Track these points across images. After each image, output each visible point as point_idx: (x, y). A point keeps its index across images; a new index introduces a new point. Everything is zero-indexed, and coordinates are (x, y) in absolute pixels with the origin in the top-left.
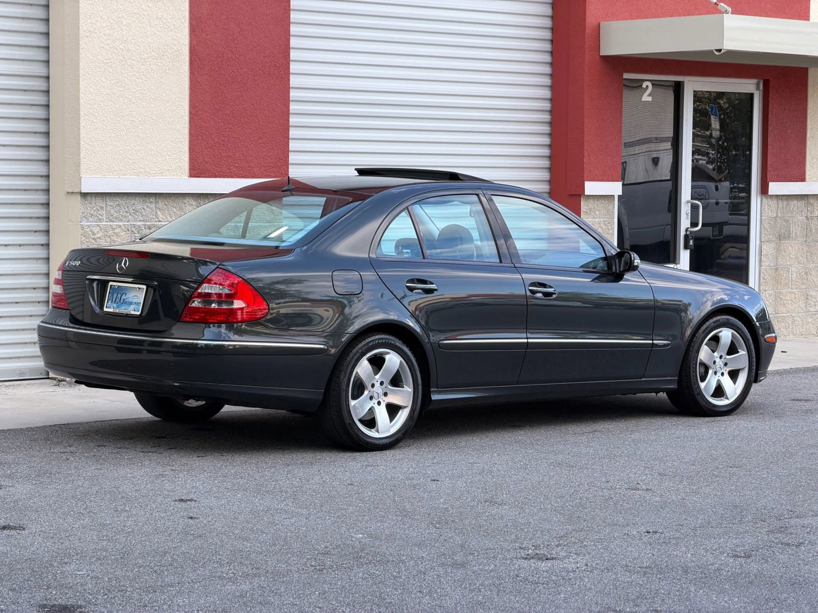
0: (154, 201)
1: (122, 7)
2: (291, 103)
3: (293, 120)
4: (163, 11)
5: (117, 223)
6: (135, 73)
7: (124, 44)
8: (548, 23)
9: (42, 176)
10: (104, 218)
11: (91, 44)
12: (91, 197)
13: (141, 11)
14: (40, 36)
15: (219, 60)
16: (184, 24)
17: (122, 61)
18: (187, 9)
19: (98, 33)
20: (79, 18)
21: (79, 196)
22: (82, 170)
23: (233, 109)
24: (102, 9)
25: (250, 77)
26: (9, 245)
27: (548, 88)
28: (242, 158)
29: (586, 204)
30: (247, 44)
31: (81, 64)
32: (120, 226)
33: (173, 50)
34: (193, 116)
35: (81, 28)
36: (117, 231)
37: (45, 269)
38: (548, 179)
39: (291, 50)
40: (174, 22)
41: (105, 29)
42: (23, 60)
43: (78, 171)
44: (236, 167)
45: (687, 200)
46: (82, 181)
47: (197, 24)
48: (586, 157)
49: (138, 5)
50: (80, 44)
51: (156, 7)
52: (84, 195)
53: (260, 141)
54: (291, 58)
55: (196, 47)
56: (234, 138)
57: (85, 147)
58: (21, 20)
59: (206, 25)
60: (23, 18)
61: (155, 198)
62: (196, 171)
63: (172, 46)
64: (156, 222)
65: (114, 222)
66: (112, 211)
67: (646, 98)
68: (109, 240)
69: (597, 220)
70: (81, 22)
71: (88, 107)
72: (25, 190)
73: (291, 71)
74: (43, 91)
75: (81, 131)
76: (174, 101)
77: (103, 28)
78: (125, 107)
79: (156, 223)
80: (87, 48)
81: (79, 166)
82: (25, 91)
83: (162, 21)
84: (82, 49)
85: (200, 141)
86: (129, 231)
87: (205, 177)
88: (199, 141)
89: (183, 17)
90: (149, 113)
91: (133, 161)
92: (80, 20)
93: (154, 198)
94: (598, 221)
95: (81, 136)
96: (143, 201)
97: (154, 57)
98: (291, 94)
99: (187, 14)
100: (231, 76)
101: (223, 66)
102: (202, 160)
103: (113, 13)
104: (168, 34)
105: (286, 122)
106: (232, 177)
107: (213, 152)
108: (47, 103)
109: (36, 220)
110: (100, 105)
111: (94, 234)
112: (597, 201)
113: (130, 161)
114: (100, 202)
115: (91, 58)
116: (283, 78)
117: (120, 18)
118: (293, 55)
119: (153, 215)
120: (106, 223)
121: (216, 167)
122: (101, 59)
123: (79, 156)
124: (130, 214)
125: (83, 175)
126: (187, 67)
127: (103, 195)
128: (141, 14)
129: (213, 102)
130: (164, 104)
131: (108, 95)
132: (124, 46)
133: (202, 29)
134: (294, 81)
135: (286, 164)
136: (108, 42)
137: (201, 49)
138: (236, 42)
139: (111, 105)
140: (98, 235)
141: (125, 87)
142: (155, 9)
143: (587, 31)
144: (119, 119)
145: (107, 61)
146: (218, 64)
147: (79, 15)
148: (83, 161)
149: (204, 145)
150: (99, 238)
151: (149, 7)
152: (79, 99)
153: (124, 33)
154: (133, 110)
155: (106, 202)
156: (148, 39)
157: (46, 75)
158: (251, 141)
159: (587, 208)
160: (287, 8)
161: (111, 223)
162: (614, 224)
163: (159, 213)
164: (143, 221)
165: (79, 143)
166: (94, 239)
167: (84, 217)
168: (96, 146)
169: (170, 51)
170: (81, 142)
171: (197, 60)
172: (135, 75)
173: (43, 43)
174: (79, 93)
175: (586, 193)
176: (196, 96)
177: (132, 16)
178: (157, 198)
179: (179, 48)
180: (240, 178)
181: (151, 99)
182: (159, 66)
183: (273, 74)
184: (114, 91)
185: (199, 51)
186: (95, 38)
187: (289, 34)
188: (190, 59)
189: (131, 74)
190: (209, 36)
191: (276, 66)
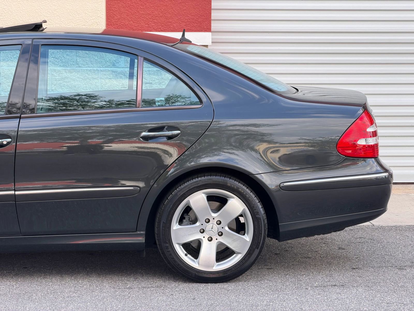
28: (161, 15)
135: (209, 20)
163: (79, 60)
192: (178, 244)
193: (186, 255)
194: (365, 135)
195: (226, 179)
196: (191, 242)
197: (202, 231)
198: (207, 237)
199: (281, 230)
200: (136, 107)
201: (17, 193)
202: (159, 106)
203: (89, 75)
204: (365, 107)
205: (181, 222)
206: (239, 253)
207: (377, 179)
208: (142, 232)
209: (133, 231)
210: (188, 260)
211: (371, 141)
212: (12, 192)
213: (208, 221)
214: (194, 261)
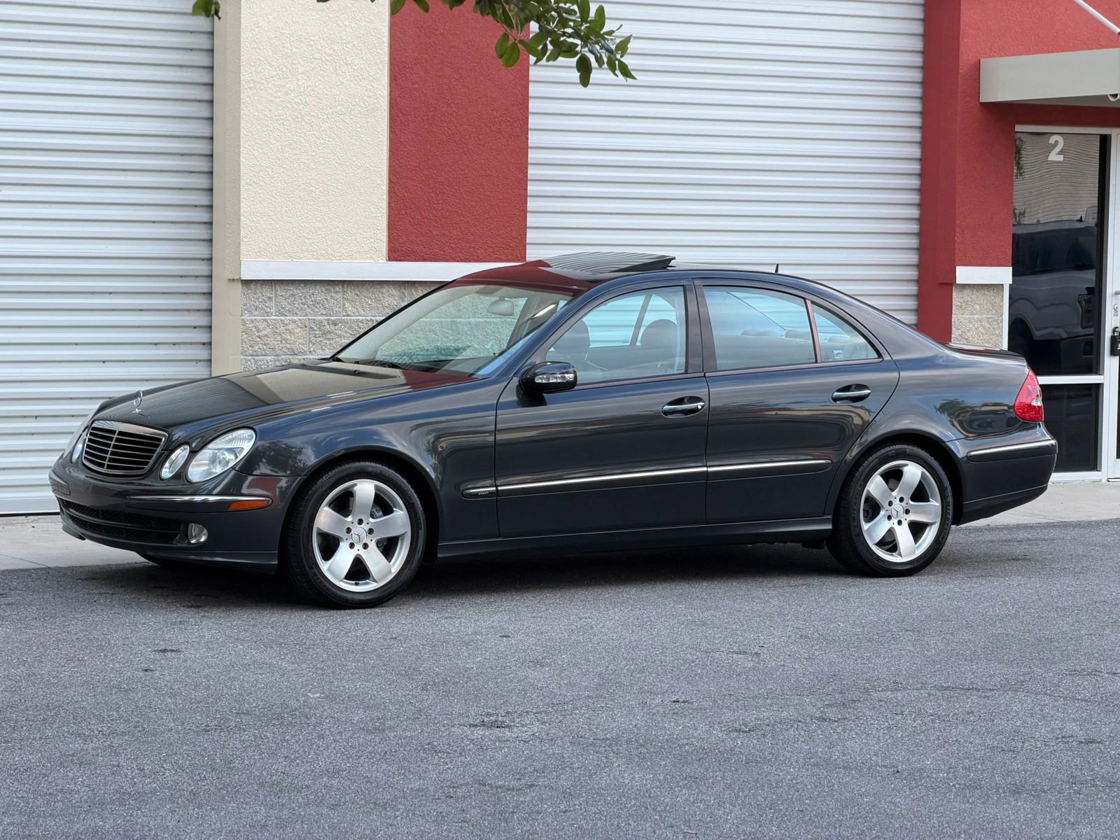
0: (341, 290)
1: (297, 51)
2: (529, 167)
3: (531, 188)
4: (353, 55)
5: (290, 318)
6: (315, 133)
7: (300, 97)
8: (918, 60)
9: (203, 260)
10: (273, 311)
11: (256, 98)
12: (256, 285)
13: (324, 55)
14: (204, 88)
15: (430, 114)
16: (381, 71)
17: (297, 118)
18: (387, 52)
19: (266, 83)
20: (240, 66)
21: (240, 284)
22: (242, 252)
23: (448, 175)
24: (270, 54)
25: (472, 136)
26: (159, 344)
27: (918, 145)
28: (461, 236)
29: (961, 296)
30: (469, 94)
31: (242, 122)
32: (294, 322)
33: (366, 104)
34: (393, 185)
35: (242, 77)
36: (290, 327)
37: (206, 373)
38: (916, 263)
39: (530, 100)
40: (368, 69)
41: (275, 78)
42: (180, 117)
43: (238, 253)
44: (453, 248)
45: (1114, 291)
46: (242, 266)
47: (400, 70)
48: (958, 235)
49: (320, 48)
50: (242, 97)
51: (344, 49)
52: (247, 283)
53: (486, 216)
54: (530, 111)
55: (398, 99)
56: (450, 211)
57: (246, 224)
58: (179, 69)
59: (412, 71)
60: (181, 66)
61: (343, 287)
62: (396, 254)
63: (365, 98)
64: (344, 316)
65: (286, 316)
66: (284, 303)
67: (1054, 156)
68: (279, 338)
69: (976, 316)
70: (242, 71)
72: (181, 277)
73: (530, 126)
74: (206, 155)
75: (242, 205)
76: (368, 166)
77: (273, 77)
78: (301, 174)
79: (344, 318)
80: (250, 102)
81: (239, 247)
82: (182, 155)
83: (352, 68)
84: (244, 103)
85: (403, 215)
86: (306, 327)
87: (409, 261)
88: (401, 216)
89: (381, 62)
90: (333, 181)
91: (311, 241)
92: (242, 67)
93: (340, 287)
94: (978, 318)
95: (242, 211)
96: (326, 290)
97: (340, 113)
99: (386, 58)
100: (447, 134)
101: (436, 122)
102: (405, 239)
103: (286, 59)
104: (360, 83)
105: (522, 192)
106: (447, 261)
107: (420, 230)
108: (210, 170)
109: (196, 313)
110: (267, 171)
111: (259, 331)
112: (977, 291)
113: (307, 241)
114: (267, 292)
115: (256, 114)
116: (518, 136)
117: (294, 64)
118: (533, 106)
119: (340, 308)
120: (275, 318)
121: (425, 247)
122: (269, 115)
123: (239, 235)
124: (309, 307)
125: (244, 259)
126: (386, 123)
127: (271, 283)
128: (323, 59)
129: (422, 167)
130: (355, 171)
131: (279, 159)
132: (300, 99)
133: (406, 77)
134: (533, 138)
135: (523, 244)
136: (279, 94)
137: (406, 102)
138: (454, 92)
139: (283, 172)
140: (265, 333)
141: (300, 149)
143: (961, 71)
144: (292, 189)
145: (278, 118)
146: (428, 119)
147: (240, 63)
148: (244, 240)
149: (408, 221)
150: (266, 336)
151: (334, 50)
152: (240, 165)
153: (300, 83)
154: (311, 177)
155: (276, 291)
156: (334, 91)
157: (209, 135)
158: (473, 215)
159: (961, 301)
161: (283, 318)
162: (1002, 322)
163: (347, 305)
164: (326, 315)
165: (239, 219)
166: (259, 337)
167: (246, 310)
168: (262, 222)
169: (363, 105)
170: (242, 218)
171: (400, 115)
172: (315, 135)
173: (206, 96)
174: (239, 158)
175: (958, 282)
176: (398, 160)
177: (312, 62)
178: (345, 286)
179: (376, 101)
180: (458, 261)
181: (336, 164)
182: (347, 124)
183: (505, 132)
184: (287, 155)
185: (402, 104)
186: (261, 90)
187: (528, 81)
188: (390, 114)
189: (309, 133)
190: (416, 85)
191: (509, 121)
200: (817, 362)
201: (709, 470)
203: (360, 328)
208: (828, 517)
209: (820, 516)
212: (704, 469)
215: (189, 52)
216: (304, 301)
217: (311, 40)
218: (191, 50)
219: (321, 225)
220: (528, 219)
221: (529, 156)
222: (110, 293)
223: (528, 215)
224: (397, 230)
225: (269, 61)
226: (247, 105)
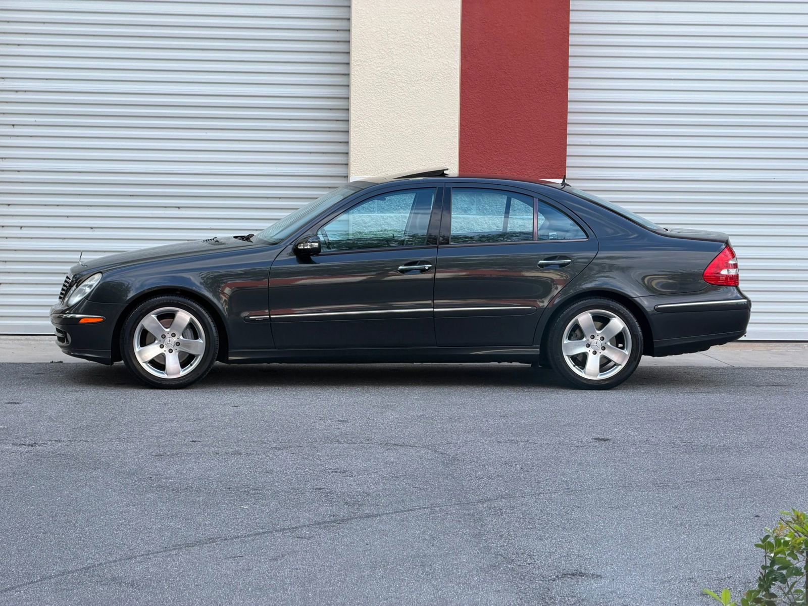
1: (392, 40)
2: (569, 114)
3: (570, 129)
4: (434, 42)
6: (405, 93)
7: (395, 70)
9: (344, 177)
11: (362, 71)
15: (492, 80)
16: (455, 52)
17: (392, 84)
18: (459, 39)
19: (370, 61)
22: (351, 171)
23: (505, 120)
25: (524, 93)
28: (515, 161)
30: (522, 66)
31: (352, 87)
32: (391, 217)
33: (443, 74)
34: (463, 127)
39: (569, 69)
40: (444, 50)
41: (376, 59)
42: (329, 85)
47: (469, 51)
49: (409, 38)
51: (427, 38)
53: (535, 147)
54: (569, 76)
56: (506, 145)
58: (329, 54)
59: (478, 52)
60: (331, 52)
63: (442, 70)
71: (359, 121)
72: (329, 188)
73: (569, 87)
74: (346, 109)
75: (352, 141)
78: (394, 121)
80: (357, 74)
82: (331, 109)
83: (433, 50)
84: (353, 75)
88: (469, 148)
89: (455, 46)
90: (418, 125)
91: (402, 164)
92: (352, 52)
97: (424, 80)
98: (569, 107)
99: (459, 44)
100: (504, 93)
101: (496, 85)
102: (472, 163)
103: (384, 45)
104: (439, 60)
105: (564, 130)
107: (483, 157)
108: (348, 119)
113: (399, 164)
115: (362, 82)
116: (560, 93)
117: (390, 49)
118: (572, 73)
121: (487, 169)
125: (352, 176)
126: (458, 87)
128: (412, 45)
129: (485, 115)
131: (379, 111)
132: (394, 72)
133: (474, 55)
134: (571, 95)
135: (562, 167)
136: (379, 68)
137: (473, 72)
138: (510, 64)
139: (381, 119)
141: (394, 104)
142: (426, 40)
144: (388, 130)
145: (378, 84)
146: (490, 83)
149: (474, 151)
150: (370, 226)
151: (420, 39)
153: (394, 61)
154: (402, 123)
156: (419, 66)
157: (347, 96)
158: (524, 147)
160: (566, 34)
168: (366, 152)
169: (441, 75)
171: (469, 80)
172: (405, 95)
176: (467, 110)
177: (403, 47)
179: (450, 72)
181: (421, 115)
182: (429, 87)
183: (549, 91)
184: (384, 108)
185: (471, 74)
186: (366, 66)
187: (568, 56)
188: (461, 80)
189: (401, 94)
190: (481, 61)
191: (553, 83)
192: (567, 356)
193: (574, 366)
194: (727, 266)
195: (609, 301)
196: (578, 355)
197: (588, 346)
198: (592, 350)
199: (655, 346)
200: (533, 240)
201: (435, 310)
202: (551, 239)
204: (727, 243)
205: (569, 339)
206: (620, 365)
207: (737, 304)
208: (537, 346)
209: (530, 345)
210: (576, 370)
211: (733, 272)
212: (432, 309)
213: (593, 337)
214: (580, 371)
215: (336, 43)
216: (398, 203)
217: (403, 33)
218: (338, 42)
219: (409, 153)
220: (567, 150)
221: (568, 107)
222: (280, 198)
223: (567, 147)
224: (466, 157)
225: (372, 46)
226: (356, 76)
